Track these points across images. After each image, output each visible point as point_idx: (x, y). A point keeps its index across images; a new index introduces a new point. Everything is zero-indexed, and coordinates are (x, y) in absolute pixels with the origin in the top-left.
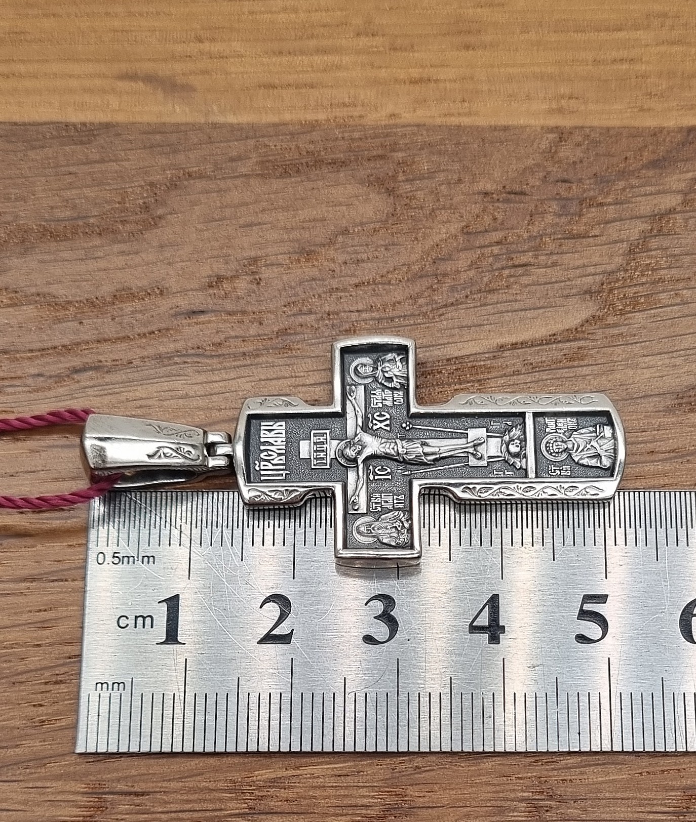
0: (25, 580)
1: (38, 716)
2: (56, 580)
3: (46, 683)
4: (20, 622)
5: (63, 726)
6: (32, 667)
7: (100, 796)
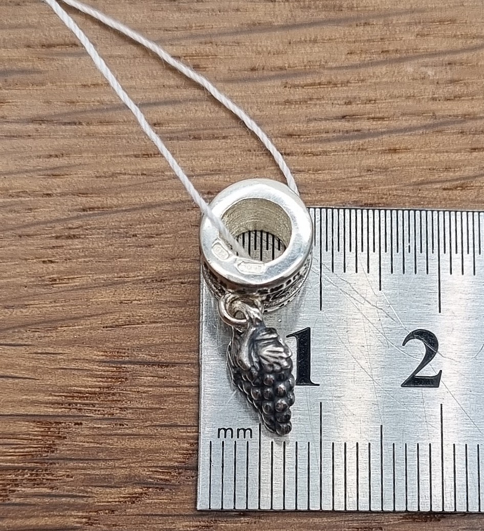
0: (33, 121)
1: (48, 274)
2: (69, 123)
3: (57, 238)
4: (26, 168)
5: (76, 285)
6: (41, 219)
7: (119, 365)
